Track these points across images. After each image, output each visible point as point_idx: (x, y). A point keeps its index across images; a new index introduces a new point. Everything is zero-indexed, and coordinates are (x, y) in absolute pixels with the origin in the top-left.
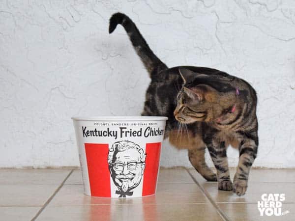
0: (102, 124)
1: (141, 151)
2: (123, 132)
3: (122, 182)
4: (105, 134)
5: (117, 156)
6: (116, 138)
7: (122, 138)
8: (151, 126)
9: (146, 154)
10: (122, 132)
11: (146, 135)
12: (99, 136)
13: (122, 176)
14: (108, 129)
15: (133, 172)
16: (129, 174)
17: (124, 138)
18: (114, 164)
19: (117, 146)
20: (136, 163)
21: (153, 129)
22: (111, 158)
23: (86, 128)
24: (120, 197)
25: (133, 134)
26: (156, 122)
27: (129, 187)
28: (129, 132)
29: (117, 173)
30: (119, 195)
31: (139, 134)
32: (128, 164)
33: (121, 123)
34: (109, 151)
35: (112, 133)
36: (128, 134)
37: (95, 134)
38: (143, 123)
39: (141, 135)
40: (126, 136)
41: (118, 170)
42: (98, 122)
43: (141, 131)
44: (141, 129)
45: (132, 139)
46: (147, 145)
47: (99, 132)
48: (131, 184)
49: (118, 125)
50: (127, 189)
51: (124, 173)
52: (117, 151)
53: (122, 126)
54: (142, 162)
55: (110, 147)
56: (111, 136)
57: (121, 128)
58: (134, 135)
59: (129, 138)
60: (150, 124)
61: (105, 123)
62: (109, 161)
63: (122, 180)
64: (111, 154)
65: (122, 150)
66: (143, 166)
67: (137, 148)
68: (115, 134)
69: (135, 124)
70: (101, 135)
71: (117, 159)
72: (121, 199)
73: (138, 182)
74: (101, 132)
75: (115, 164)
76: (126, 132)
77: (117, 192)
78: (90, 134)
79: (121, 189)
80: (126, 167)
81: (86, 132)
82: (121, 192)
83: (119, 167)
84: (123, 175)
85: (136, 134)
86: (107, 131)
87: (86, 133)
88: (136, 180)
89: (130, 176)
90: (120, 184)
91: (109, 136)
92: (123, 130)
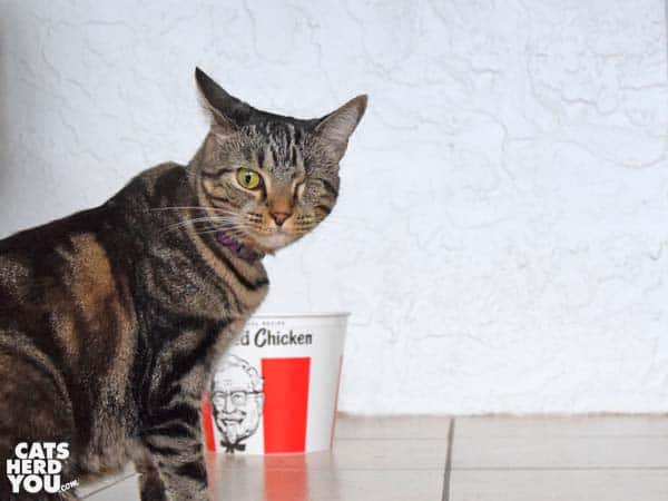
3: (225, 424)
11: (260, 343)
15: (242, 408)
16: (235, 411)
18: (213, 393)
20: (246, 393)
24: (226, 452)
27: (238, 436)
29: (219, 409)
30: (226, 449)
31: (245, 341)
32: (232, 393)
43: (248, 337)
44: (248, 332)
46: (265, 362)
48: (240, 430)
50: (235, 438)
54: (256, 392)
60: (265, 324)
63: (226, 422)
65: (220, 368)
67: (244, 367)
73: (253, 427)
75: (215, 393)
77: (223, 444)
79: (226, 438)
80: (229, 398)
83: (220, 399)
84: (227, 413)
85: (239, 342)
88: (248, 424)
89: (238, 416)
90: (224, 429)
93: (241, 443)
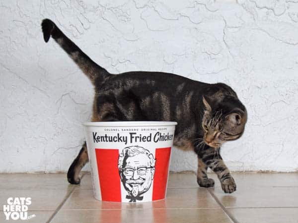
0: (112, 130)
1: (151, 156)
2: (133, 137)
3: (132, 186)
4: (115, 140)
5: (127, 161)
6: (126, 144)
7: (132, 144)
8: (160, 132)
10: (132, 137)
11: (156, 140)
12: (110, 141)
13: (132, 181)
14: (118, 134)
15: (143, 177)
16: (139, 179)
17: (134, 143)
18: (124, 169)
19: (127, 151)
20: (146, 167)
21: (162, 135)
22: (121, 163)
23: (96, 133)
24: (131, 201)
25: (143, 139)
26: (166, 127)
27: (139, 192)
28: (138, 137)
29: (127, 177)
30: (130, 200)
31: (149, 139)
32: (138, 168)
33: (131, 128)
34: (119, 156)
35: (122, 139)
36: (138, 139)
37: (105, 139)
38: (153, 128)
39: (150, 141)
40: (136, 141)
41: (128, 175)
42: (108, 128)
43: (150, 137)
44: (151, 134)
45: (142, 144)
46: (157, 150)
47: (109, 137)
48: (141, 189)
49: (127, 130)
50: (137, 193)
51: (135, 178)
52: (127, 156)
53: (131, 132)
54: (151, 167)
55: (120, 152)
56: (122, 141)
57: (131, 134)
58: (144, 140)
59: (139, 143)
61: (114, 128)
62: (119, 166)
63: (132, 185)
64: (121, 159)
65: (131, 155)
66: (153, 171)
67: (147, 153)
68: (125, 140)
69: (145, 130)
70: (112, 141)
71: (127, 164)
72: (131, 204)
73: (148, 187)
74: (112, 137)
75: (126, 169)
76: (136, 137)
77: (128, 197)
78: (100, 140)
79: (131, 194)
80: (136, 172)
81: (96, 137)
82: (131, 197)
83: (129, 172)
84: (133, 180)
85: (146, 140)
86: (117, 136)
87: (96, 139)
88: (146, 185)
89: (140, 181)
90: (130, 189)
91: (119, 141)
92: (133, 135)
93: (141, 196)
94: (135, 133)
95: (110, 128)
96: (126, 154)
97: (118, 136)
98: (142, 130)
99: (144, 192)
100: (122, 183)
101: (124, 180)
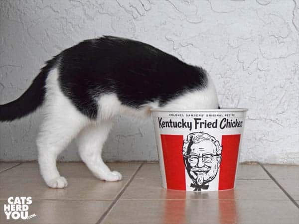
0: (176, 115)
1: (217, 143)
2: (198, 123)
3: (197, 174)
4: (180, 126)
5: (192, 148)
6: (190, 130)
7: (197, 130)
8: (227, 118)
9: (222, 147)
10: (196, 123)
11: (222, 126)
12: (174, 127)
13: (197, 169)
14: (183, 120)
15: (209, 165)
16: (204, 166)
17: (199, 129)
18: (188, 156)
19: (192, 137)
20: (212, 155)
21: (229, 121)
22: (185, 150)
23: (161, 118)
24: (195, 190)
25: (208, 125)
26: (233, 113)
27: (204, 180)
28: (203, 123)
29: (192, 165)
31: (214, 125)
32: (203, 156)
33: (196, 114)
34: (184, 142)
35: (186, 124)
36: (203, 125)
37: (170, 125)
38: (219, 114)
39: (216, 127)
40: (201, 127)
41: (193, 162)
42: (173, 113)
43: (216, 123)
44: (217, 120)
45: (207, 130)
46: (224, 137)
47: (174, 123)
48: (206, 177)
49: (192, 115)
50: (202, 182)
51: (200, 166)
52: (191, 143)
53: (196, 117)
54: (217, 155)
55: (185, 138)
56: (186, 127)
57: (196, 120)
58: (210, 126)
59: (203, 129)
60: (226, 115)
61: (180, 113)
62: (184, 153)
63: (197, 172)
64: (186, 145)
65: (196, 141)
66: (219, 159)
67: (213, 140)
68: (189, 125)
69: (210, 115)
70: (176, 127)
71: (192, 151)
72: (196, 193)
74: (176, 123)
75: (190, 156)
76: (201, 123)
77: (192, 185)
78: (165, 125)
79: (196, 182)
80: (201, 159)
81: (161, 123)
83: (193, 159)
84: (198, 167)
85: (211, 126)
86: (181, 122)
87: (163, 124)
88: (211, 173)
89: (205, 169)
90: (195, 177)
91: (183, 127)
92: (198, 121)
93: (206, 185)
94: (200, 119)
95: (175, 114)
96: (191, 140)
97: (183, 122)
98: (207, 116)
99: (210, 181)
100: (186, 171)
101: (189, 168)
